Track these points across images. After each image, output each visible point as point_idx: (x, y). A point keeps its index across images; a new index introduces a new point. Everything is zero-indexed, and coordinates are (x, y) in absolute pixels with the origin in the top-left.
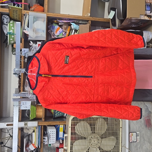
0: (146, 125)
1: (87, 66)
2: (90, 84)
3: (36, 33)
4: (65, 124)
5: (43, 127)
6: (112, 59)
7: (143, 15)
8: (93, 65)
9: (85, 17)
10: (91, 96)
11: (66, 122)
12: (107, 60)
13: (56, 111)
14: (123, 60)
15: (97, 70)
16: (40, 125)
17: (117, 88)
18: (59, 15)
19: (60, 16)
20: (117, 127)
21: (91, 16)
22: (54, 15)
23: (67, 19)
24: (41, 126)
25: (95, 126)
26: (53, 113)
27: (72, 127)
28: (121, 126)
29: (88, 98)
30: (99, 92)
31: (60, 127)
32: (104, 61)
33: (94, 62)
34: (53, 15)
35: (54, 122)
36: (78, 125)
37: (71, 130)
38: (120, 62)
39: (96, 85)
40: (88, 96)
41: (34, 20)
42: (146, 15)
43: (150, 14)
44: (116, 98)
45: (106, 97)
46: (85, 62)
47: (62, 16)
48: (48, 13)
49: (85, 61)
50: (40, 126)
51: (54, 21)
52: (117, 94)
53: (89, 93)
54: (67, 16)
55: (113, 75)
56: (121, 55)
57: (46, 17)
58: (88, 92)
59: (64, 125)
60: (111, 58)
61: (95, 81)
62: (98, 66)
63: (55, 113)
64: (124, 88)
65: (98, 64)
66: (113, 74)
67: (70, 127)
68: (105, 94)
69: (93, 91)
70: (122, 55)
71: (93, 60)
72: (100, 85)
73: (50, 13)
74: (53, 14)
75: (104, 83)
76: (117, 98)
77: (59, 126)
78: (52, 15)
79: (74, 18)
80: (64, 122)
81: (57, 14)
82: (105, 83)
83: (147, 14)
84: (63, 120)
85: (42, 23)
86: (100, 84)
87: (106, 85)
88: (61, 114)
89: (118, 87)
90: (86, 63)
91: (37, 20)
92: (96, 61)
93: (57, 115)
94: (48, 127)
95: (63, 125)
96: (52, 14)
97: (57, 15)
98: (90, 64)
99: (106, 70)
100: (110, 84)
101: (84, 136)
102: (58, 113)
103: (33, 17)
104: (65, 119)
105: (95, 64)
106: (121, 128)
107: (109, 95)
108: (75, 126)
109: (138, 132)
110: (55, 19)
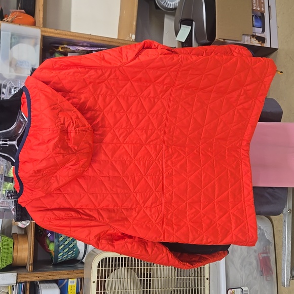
0: (262, 271)
3: (16, 70)
4: (80, 275)
5: (28, 285)
7: (248, 35)
9: (124, 42)
11: (83, 273)
13: (61, 248)
16: (23, 280)
18: (69, 33)
19: (71, 36)
20: (199, 278)
22: (58, 34)
23: (85, 44)
24: (25, 283)
25: (150, 277)
26: (53, 254)
27: (98, 282)
28: (207, 276)
31: (69, 284)
34: (55, 33)
35: (55, 273)
36: (111, 275)
37: (97, 290)
41: (13, 40)
42: (253, 36)
43: (262, 35)
47: (75, 36)
48: (43, 29)
50: (22, 283)
51: (57, 48)
54: (86, 38)
57: (40, 37)
59: (79, 280)
63: (57, 252)
67: (94, 282)
73: (48, 30)
74: (56, 32)
77: (68, 281)
78: (53, 33)
79: (102, 42)
80: (78, 272)
81: (64, 32)
83: (257, 34)
84: (77, 268)
85: (31, 48)
88: (72, 254)
91: (18, 43)
93: (63, 255)
94: (41, 286)
95: (75, 280)
96: (53, 31)
97: (64, 35)
102: (65, 251)
103: (10, 33)
104: (79, 266)
106: (207, 279)
108: (105, 278)
109: (245, 286)
110: (60, 42)
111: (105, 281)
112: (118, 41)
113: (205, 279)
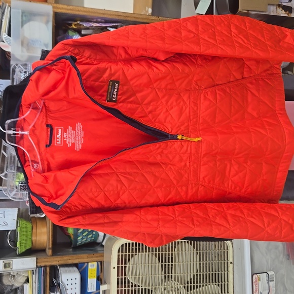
0: (288, 255)
1: (167, 111)
2: (178, 156)
3: (28, 50)
4: (100, 259)
5: (48, 269)
6: (230, 91)
7: (273, 5)
8: (182, 108)
9: (140, 17)
10: (179, 189)
11: (103, 256)
12: (218, 95)
13: (80, 231)
14: (256, 94)
15: (195, 120)
16: (43, 264)
17: (245, 165)
18: (82, 9)
19: (84, 11)
20: (223, 262)
21: (153, 14)
22: (71, 10)
23: (99, 20)
24: (45, 267)
25: (172, 262)
26: (72, 237)
27: (118, 267)
28: (231, 260)
29: (173, 193)
30: (201, 177)
31: (89, 267)
32: (210, 97)
33: (185, 98)
34: (68, 10)
35: (75, 256)
36: (132, 260)
37: (118, 275)
38: (249, 100)
39: (193, 158)
40: (172, 189)
41: (24, 18)
42: (279, 6)
43: (289, 5)
44: (243, 190)
45: (216, 189)
46: (163, 100)
47: (89, 12)
48: (55, 5)
49: (163, 97)
50: (41, 267)
51: (71, 25)
52: (246, 181)
53: (175, 182)
54: (100, 13)
55: (237, 133)
56: (251, 83)
57: (51, 14)
58: (172, 178)
59: (99, 263)
60: (228, 90)
61: (191, 150)
62: (195, 108)
63: (76, 235)
64: (264, 164)
65: (196, 104)
66: (235, 130)
67: (114, 268)
68: (216, 182)
69: (186, 176)
70: (254, 81)
71: (182, 95)
72: (205, 159)
73: (61, 6)
74: (69, 7)
75: (214, 152)
76: (245, 191)
77: (88, 265)
78: (65, 9)
79: (117, 18)
80: (98, 255)
81: (77, 8)
82: (216, 153)
83: (284, 4)
84: (96, 251)
85: (43, 26)
86: (205, 155)
87: (219, 157)
88: (92, 237)
89: (249, 163)
90: (164, 103)
91: (29, 20)
92: (189, 98)
93: (82, 239)
94: (61, 270)
95: (95, 264)
96: (65, 7)
97: (76, 10)
98: (175, 103)
99: (217, 121)
100: (230, 157)
101: (147, 288)
102: (84, 234)
103: (20, 11)
104: (99, 249)
105: (188, 103)
106: (231, 263)
107: (226, 185)
108: (125, 263)
109: (270, 271)
110: (73, 18)
111: (125, 267)
112: (133, 15)
113: (229, 263)
